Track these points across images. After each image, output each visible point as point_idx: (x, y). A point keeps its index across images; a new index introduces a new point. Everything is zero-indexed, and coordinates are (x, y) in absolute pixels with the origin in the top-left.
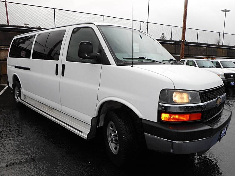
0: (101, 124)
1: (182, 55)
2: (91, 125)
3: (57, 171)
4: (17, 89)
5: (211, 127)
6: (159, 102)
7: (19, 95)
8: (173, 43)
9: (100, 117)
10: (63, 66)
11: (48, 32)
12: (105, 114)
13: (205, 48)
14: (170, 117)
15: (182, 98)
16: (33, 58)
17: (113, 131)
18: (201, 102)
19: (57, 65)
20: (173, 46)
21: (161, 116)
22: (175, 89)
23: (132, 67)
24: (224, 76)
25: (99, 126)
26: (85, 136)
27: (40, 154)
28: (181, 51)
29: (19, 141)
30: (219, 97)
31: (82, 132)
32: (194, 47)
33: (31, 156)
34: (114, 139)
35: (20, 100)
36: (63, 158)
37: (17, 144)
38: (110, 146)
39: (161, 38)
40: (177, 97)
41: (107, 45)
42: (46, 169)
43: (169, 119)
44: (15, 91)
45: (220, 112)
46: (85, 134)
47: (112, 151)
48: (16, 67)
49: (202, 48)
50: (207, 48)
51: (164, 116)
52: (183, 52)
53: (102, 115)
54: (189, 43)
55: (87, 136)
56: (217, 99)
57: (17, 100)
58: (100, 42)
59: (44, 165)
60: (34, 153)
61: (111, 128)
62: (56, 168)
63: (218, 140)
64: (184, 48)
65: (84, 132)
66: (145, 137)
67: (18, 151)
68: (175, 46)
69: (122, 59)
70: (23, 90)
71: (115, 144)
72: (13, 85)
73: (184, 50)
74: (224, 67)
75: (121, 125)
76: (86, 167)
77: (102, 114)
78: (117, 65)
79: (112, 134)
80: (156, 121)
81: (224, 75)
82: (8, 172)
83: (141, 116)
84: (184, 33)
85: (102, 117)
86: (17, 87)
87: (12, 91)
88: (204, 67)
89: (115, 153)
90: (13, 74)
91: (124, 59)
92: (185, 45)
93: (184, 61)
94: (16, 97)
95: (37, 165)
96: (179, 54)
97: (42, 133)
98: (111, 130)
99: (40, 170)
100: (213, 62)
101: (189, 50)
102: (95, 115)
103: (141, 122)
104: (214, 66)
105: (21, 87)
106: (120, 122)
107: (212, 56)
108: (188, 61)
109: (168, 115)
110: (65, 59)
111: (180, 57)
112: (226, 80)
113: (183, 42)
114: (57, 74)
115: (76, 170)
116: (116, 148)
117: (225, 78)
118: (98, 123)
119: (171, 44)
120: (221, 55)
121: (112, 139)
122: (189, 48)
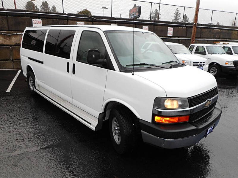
0: (107, 118)
1: (193, 39)
2: (99, 119)
3: (71, 156)
4: (31, 78)
5: (196, 128)
6: (153, 107)
7: (33, 84)
8: (184, 25)
9: (106, 113)
10: (74, 65)
11: (59, 30)
12: (110, 110)
13: (219, 30)
14: (162, 119)
15: (172, 105)
16: (45, 53)
17: (116, 125)
18: (190, 107)
19: (68, 63)
20: (185, 28)
21: (154, 119)
22: (167, 97)
23: (133, 74)
24: (233, 64)
25: (105, 119)
26: (93, 128)
27: (57, 141)
28: (192, 35)
29: (38, 129)
30: (209, 100)
31: (90, 124)
32: (207, 30)
33: (50, 143)
34: (117, 132)
35: (34, 89)
36: (75, 146)
37: (37, 132)
38: (114, 136)
39: (175, 14)
40: (168, 104)
41: (112, 52)
42: (62, 155)
43: (161, 120)
44: (30, 80)
45: (210, 111)
46: (94, 126)
47: (116, 141)
48: (29, 58)
49: (215, 31)
50: (221, 30)
51: (157, 118)
52: (195, 36)
53: (108, 111)
54: (202, 25)
55: (95, 128)
56: (206, 102)
57: (32, 88)
58: (106, 49)
59: (60, 151)
60: (52, 140)
61: (115, 122)
62: (70, 154)
63: (204, 137)
64: (195, 31)
65: (93, 124)
66: (142, 133)
67: (38, 138)
68: (187, 29)
69: (125, 66)
70: (37, 80)
71: (118, 136)
72: (27, 74)
73: (195, 33)
74: (235, 53)
75: (123, 122)
76: (94, 153)
77: (108, 109)
78: (121, 71)
79: (115, 128)
80: (151, 122)
81: (233, 62)
82: (33, 156)
83: (139, 116)
84: (196, 15)
85: (107, 113)
86: (31, 77)
87: (26, 80)
88: (213, 53)
89: (118, 143)
90: (27, 65)
91: (126, 65)
92: (197, 28)
93: (194, 46)
94: (31, 86)
95: (56, 151)
96: (190, 37)
97: (56, 122)
98: (115, 124)
99: (58, 155)
100: (224, 48)
101: (201, 33)
102: (102, 111)
103: (139, 122)
104: (224, 52)
105: (35, 78)
106: (122, 120)
107: (225, 39)
108: (198, 47)
109: (160, 118)
110: (76, 59)
111: (191, 40)
112: (235, 68)
113: (195, 25)
114: (68, 71)
115: (86, 156)
116: (118, 139)
117: (233, 66)
118: (104, 118)
119: (183, 26)
120: (236, 38)
121: (116, 132)
122: (201, 30)
